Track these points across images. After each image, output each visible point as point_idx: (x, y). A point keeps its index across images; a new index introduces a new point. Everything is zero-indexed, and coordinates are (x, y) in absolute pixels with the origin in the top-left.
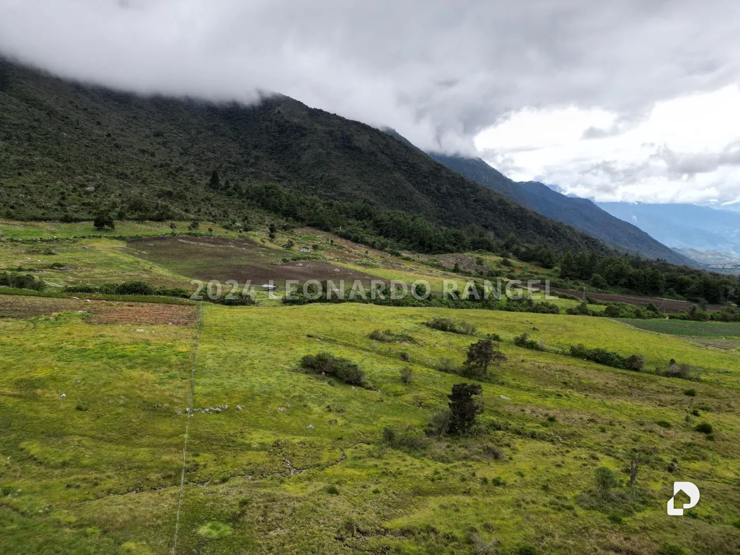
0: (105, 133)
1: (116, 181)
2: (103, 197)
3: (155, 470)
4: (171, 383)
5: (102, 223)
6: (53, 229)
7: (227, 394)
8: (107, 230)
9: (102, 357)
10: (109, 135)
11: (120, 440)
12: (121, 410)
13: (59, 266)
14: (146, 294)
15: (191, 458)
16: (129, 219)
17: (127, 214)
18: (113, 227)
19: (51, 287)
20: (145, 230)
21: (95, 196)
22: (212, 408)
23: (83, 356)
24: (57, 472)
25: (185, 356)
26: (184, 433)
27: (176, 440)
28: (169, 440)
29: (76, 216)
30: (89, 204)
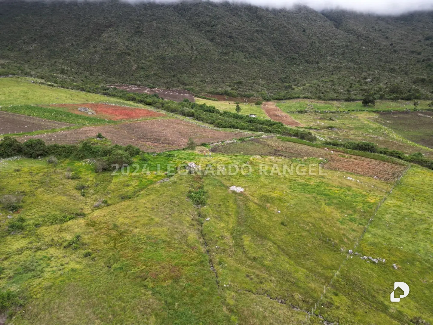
0: (389, 43)
1: (387, 74)
2: (375, 85)
3: (302, 291)
4: (349, 225)
5: (367, 102)
6: (339, 105)
7: (389, 250)
8: (370, 106)
9: (314, 192)
10: (391, 45)
11: (293, 256)
12: (304, 234)
13: (332, 127)
14: (371, 151)
16: (386, 99)
17: (386, 96)
18: (374, 104)
19: (319, 140)
20: (395, 106)
21: (370, 85)
22: (370, 257)
23: (304, 189)
24: (249, 262)
25: (370, 206)
26: (337, 269)
27: (328, 273)
28: (324, 271)
29: (354, 97)
30: (365, 90)
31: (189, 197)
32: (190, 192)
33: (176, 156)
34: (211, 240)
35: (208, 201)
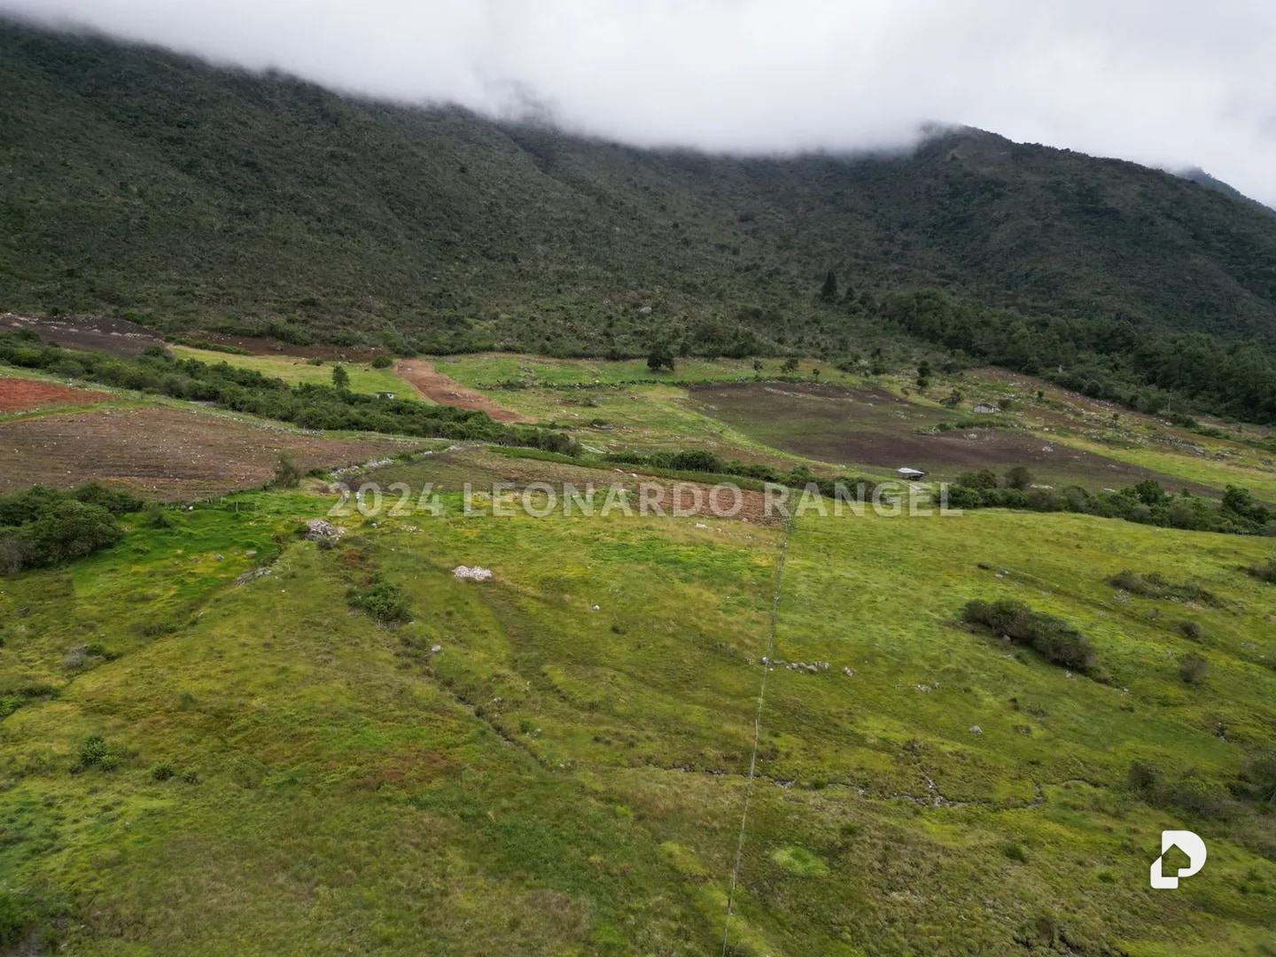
0: (671, 223)
1: (681, 296)
2: (662, 323)
3: (713, 742)
4: (742, 614)
5: (658, 362)
6: (596, 370)
7: (828, 646)
8: (664, 372)
9: (647, 560)
10: (676, 226)
11: (666, 687)
12: (669, 642)
13: (600, 423)
14: (711, 471)
15: (766, 738)
16: (695, 355)
17: (692, 348)
18: (672, 367)
19: (589, 453)
20: (716, 372)
21: (652, 321)
22: (803, 664)
23: (623, 555)
24: (584, 715)
25: (764, 572)
26: (758, 695)
27: (745, 704)
28: (736, 702)
29: (625, 350)
30: (643, 333)
31: (354, 605)
32: (350, 594)
33: (259, 508)
34: (474, 689)
35: (415, 609)
